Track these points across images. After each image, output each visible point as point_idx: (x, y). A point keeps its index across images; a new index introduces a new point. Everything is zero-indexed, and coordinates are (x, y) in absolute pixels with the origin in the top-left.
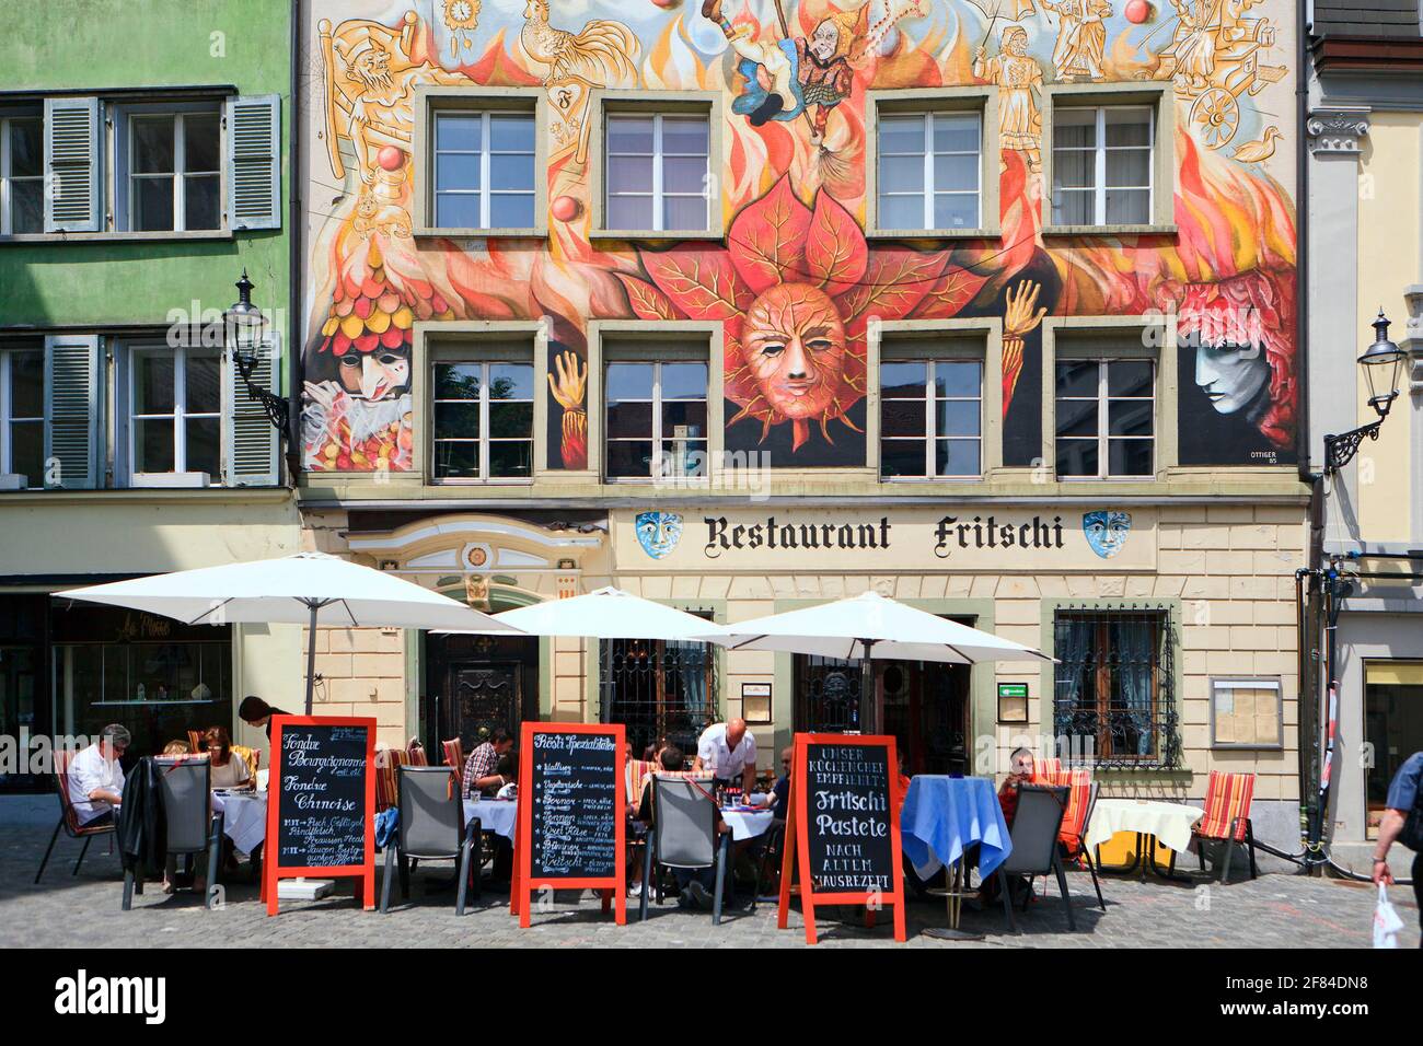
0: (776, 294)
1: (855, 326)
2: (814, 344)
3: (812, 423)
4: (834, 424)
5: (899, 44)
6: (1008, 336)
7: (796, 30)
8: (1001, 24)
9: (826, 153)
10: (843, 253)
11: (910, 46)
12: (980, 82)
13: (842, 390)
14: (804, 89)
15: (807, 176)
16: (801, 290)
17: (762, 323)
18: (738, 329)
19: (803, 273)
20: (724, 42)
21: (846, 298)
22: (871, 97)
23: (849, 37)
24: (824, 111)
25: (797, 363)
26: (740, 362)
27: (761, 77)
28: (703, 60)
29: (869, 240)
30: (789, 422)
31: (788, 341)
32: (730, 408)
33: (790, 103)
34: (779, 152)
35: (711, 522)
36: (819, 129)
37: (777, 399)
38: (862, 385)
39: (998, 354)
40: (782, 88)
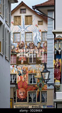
0: (21, 89)
1: (26, 91)
2: (23, 93)
3: (23, 99)
4: (25, 99)
5: (30, 70)
6: (37, 92)
7: (22, 69)
8: (37, 68)
9: (25, 78)
10: (26, 86)
11: (31, 70)
12: (36, 72)
13: (25, 96)
14: (23, 73)
15: (23, 80)
16: (22, 88)
17: (20, 91)
18: (18, 91)
19: (23, 87)
20: (17, 70)
21: (26, 89)
22: (28, 74)
23: (26, 69)
24: (25, 75)
25: (22, 94)
26: (18, 94)
27: (20, 72)
28: (16, 71)
29: (28, 85)
30: (21, 99)
31: (21, 92)
32: (17, 97)
33: (22, 74)
34: (21, 78)
35: (16, 106)
36: (24, 76)
37: (21, 97)
38: (27, 96)
39: (37, 93)
40: (21, 73)
